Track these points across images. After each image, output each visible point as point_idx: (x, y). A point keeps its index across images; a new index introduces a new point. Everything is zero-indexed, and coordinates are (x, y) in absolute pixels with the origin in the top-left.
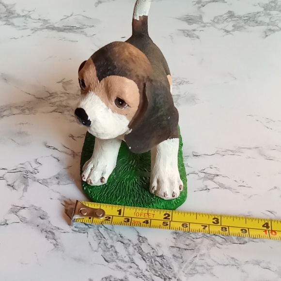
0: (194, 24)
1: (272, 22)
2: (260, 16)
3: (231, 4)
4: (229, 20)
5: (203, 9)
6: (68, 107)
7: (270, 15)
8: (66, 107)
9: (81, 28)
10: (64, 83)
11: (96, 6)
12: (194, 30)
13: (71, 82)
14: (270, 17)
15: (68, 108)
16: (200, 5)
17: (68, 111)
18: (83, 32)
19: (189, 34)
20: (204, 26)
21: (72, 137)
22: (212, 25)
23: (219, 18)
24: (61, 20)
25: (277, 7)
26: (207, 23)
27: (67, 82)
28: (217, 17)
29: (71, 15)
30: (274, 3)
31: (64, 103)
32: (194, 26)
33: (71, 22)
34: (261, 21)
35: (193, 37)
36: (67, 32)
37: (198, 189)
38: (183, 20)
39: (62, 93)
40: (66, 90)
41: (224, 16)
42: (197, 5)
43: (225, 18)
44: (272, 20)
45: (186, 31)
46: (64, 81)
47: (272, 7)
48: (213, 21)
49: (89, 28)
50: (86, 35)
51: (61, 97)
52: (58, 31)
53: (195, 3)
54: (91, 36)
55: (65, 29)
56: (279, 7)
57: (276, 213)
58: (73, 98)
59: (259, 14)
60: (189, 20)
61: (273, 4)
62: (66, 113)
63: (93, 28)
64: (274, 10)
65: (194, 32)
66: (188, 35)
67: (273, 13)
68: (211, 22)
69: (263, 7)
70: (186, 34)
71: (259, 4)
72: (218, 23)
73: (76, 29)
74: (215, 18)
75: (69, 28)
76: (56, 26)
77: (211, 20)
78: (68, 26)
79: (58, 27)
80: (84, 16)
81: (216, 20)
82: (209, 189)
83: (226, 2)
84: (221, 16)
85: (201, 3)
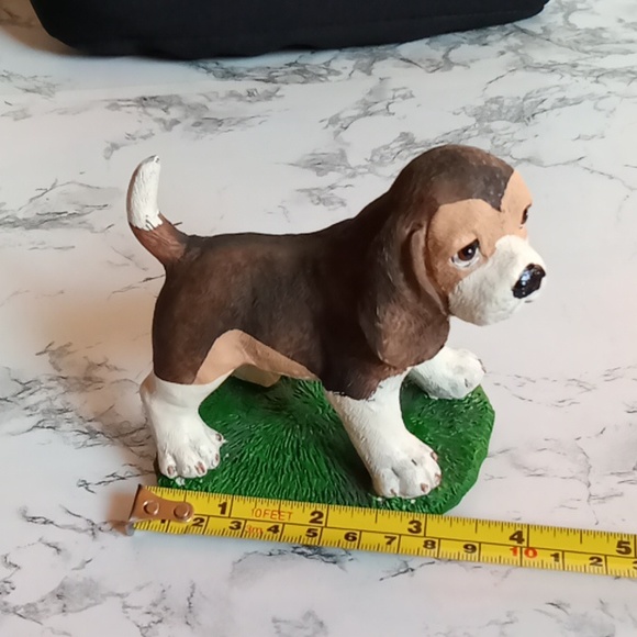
0: (331, 173)
1: (497, 146)
2: (470, 136)
3: (404, 117)
4: (406, 153)
5: (344, 135)
6: (67, 411)
7: (491, 132)
8: (62, 411)
9: (79, 215)
10: (53, 353)
11: (107, 158)
12: (332, 187)
13: (71, 349)
14: (492, 135)
15: (68, 415)
16: (337, 127)
17: (69, 421)
18: (84, 222)
19: (322, 197)
20: (353, 176)
21: (85, 484)
22: (370, 172)
23: (382, 151)
24: (31, 200)
25: (504, 111)
26: (359, 167)
27: (61, 348)
28: (379, 149)
29: (53, 186)
30: (496, 103)
31: (58, 404)
32: (332, 177)
33: (55, 202)
35: (332, 203)
36: (47, 229)
37: (388, 572)
38: (305, 167)
39: (50, 380)
40: (60, 370)
41: (392, 146)
42: (330, 126)
43: (395, 151)
44: (496, 143)
45: (314, 192)
46: (54, 347)
47: (493, 112)
48: (371, 160)
49: (96, 212)
50: (91, 228)
51: (49, 388)
52: (27, 229)
53: (327, 122)
54: (103, 231)
55: (42, 222)
56: (509, 111)
57: (568, 606)
58: (78, 386)
59: (467, 133)
60: (318, 164)
61: (495, 107)
62: (65, 426)
63: (105, 211)
64: (499, 119)
65: (332, 191)
66: (319, 199)
67: (497, 125)
68: (365, 163)
69: (475, 115)
70: (315, 198)
71: (464, 108)
72: (381, 164)
73: (66, 218)
74: (374, 152)
75: (51, 217)
76: (21, 216)
77: (366, 160)
78: (48, 213)
79: (25, 220)
80: (81, 185)
81: (377, 158)
82: (412, 570)
83: (393, 114)
84: (387, 147)
85: (338, 123)
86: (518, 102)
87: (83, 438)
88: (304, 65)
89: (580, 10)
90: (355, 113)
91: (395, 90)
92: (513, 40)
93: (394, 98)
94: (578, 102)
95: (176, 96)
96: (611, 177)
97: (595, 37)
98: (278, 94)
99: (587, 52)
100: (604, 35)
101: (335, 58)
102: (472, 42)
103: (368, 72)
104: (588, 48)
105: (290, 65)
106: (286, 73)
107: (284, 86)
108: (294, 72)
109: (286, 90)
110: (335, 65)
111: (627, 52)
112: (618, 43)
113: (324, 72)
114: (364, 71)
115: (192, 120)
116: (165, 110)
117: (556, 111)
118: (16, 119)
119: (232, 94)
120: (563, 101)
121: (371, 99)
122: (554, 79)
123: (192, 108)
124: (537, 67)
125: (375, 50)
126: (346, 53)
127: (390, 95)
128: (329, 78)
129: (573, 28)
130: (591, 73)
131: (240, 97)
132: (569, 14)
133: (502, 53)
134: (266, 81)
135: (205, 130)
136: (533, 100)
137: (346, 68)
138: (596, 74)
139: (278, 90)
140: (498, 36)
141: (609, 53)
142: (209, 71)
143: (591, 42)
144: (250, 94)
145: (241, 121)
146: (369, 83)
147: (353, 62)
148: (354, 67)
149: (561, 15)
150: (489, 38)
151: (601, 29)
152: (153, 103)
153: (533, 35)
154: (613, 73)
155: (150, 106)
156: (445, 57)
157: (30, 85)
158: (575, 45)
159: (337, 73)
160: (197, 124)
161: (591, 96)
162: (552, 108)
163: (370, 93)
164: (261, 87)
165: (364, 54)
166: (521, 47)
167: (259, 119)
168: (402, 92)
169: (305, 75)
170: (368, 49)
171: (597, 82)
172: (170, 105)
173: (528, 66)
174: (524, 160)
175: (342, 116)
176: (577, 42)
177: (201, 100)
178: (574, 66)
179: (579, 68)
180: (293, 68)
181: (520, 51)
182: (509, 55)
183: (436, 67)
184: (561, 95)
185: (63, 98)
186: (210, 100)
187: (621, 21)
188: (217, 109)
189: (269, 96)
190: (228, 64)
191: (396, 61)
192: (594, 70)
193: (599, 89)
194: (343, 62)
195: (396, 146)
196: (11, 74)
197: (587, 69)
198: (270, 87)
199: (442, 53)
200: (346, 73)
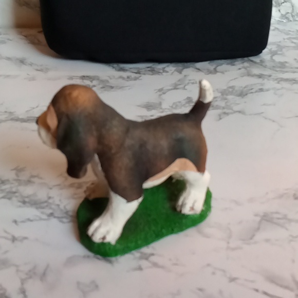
0: (153, 110)
2: (216, 101)
3: (191, 91)
4: (187, 105)
5: (164, 96)
7: (226, 99)
8: (15, 193)
10: (18, 170)
12: (151, 116)
14: (226, 101)
15: (17, 194)
16: (161, 93)
17: (16, 197)
20: (162, 112)
21: (15, 222)
23: (178, 104)
24: (27, 111)
25: (234, 92)
26: (166, 109)
27: (21, 168)
28: (176, 103)
29: (37, 107)
30: (232, 88)
31: (14, 190)
34: (217, 105)
36: (30, 123)
38: (143, 107)
39: (14, 180)
40: (18, 177)
41: (182, 102)
42: (158, 92)
43: (183, 104)
44: (228, 104)
45: (144, 117)
46: (19, 168)
47: (229, 92)
48: (172, 107)
51: (12, 183)
52: (22, 122)
53: (156, 91)
55: (28, 120)
56: (236, 92)
58: (24, 183)
59: (216, 99)
60: (149, 106)
61: (231, 90)
62: (14, 199)
64: (231, 94)
67: (230, 97)
69: (221, 93)
71: (217, 90)
74: (174, 103)
75: (33, 119)
76: (20, 117)
77: (170, 106)
78: (32, 117)
79: (21, 119)
81: (174, 106)
83: (186, 89)
84: (180, 102)
85: (162, 91)
86: (241, 89)
87: (20, 204)
88: (154, 68)
89: (279, 54)
90: (170, 88)
91: (190, 80)
92: (246, 64)
93: (188, 83)
94: (268, 90)
95: (97, 76)
96: (274, 121)
97: (283, 65)
98: (140, 78)
99: (277, 71)
100: (287, 65)
101: (168, 66)
102: (228, 64)
103: (180, 72)
104: (278, 69)
105: (148, 67)
106: (146, 71)
107: (143, 76)
108: (149, 70)
109: (143, 77)
110: (167, 69)
111: (294, 72)
112: (292, 68)
113: (162, 71)
114: (178, 72)
115: (101, 86)
116: (91, 81)
117: (257, 93)
118: (30, 81)
119: (121, 77)
120: (261, 90)
121: (179, 83)
122: (260, 81)
123: (102, 81)
124: (253, 76)
125: (186, 64)
126: (173, 65)
127: (187, 82)
128: (163, 74)
129: (274, 61)
130: (276, 79)
131: (123, 78)
132: (274, 55)
133: (240, 69)
134: (136, 73)
135: (105, 90)
136: (248, 88)
137: (171, 70)
138: (279, 80)
139: (140, 76)
140: (240, 62)
141: (287, 72)
142: (113, 67)
143: (280, 67)
144: (128, 77)
145: (121, 88)
146: (180, 76)
147: (175, 68)
148: (175, 70)
149: (270, 55)
150: (236, 63)
151: (286, 62)
152: (87, 78)
153: (255, 63)
154: (286, 80)
155: (86, 79)
156: (215, 69)
157: (39, 68)
158: (273, 68)
159: (167, 72)
160: (102, 88)
161: (274, 89)
162: (256, 92)
163: (179, 80)
164: (133, 75)
165: (180, 66)
166: (249, 67)
167: (129, 88)
168: (192, 81)
169: (153, 72)
170: (183, 64)
171: (278, 83)
172: (94, 80)
173: (249, 75)
174: (237, 112)
175: (165, 89)
176: (274, 67)
177: (107, 78)
178: (270, 76)
179: (272, 77)
180: (149, 69)
181: (248, 69)
182: (243, 70)
183: (210, 72)
184: (261, 87)
185: (51, 74)
186: (111, 79)
187: (295, 59)
188: (113, 82)
189: (136, 79)
190: (122, 65)
191: (193, 69)
192: (278, 79)
193: (278, 86)
194: (171, 68)
195: (184, 102)
196: (33, 64)
197: (276, 78)
198: (137, 75)
199: (214, 67)
200: (170, 72)
